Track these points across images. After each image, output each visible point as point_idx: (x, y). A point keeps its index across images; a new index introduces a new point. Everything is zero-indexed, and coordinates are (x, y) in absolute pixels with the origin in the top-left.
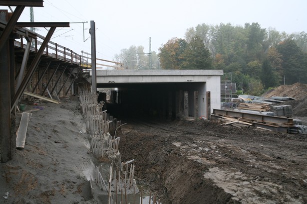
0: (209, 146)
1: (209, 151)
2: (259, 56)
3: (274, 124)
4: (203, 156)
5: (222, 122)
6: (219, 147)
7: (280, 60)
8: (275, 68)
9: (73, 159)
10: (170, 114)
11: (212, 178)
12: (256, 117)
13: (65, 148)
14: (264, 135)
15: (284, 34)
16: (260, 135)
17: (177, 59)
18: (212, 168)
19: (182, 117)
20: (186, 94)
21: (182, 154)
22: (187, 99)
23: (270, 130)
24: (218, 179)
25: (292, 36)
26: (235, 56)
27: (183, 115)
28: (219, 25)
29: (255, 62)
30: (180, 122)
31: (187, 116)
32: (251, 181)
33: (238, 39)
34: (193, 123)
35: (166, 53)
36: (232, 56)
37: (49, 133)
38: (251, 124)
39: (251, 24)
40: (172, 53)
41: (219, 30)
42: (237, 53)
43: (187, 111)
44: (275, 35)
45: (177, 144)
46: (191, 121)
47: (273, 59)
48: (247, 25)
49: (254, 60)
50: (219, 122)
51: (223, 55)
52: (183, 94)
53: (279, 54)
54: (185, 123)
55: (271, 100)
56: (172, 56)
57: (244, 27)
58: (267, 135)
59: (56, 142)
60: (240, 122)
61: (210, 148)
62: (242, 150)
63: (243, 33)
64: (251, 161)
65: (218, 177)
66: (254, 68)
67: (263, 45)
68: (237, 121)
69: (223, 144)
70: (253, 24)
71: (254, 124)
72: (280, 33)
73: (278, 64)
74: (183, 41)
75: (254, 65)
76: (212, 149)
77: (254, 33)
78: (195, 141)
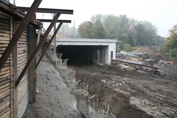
0: (121, 83)
1: (122, 85)
2: (126, 31)
3: (147, 69)
4: (121, 89)
5: (119, 67)
6: (127, 83)
7: (136, 33)
8: (134, 37)
9: (65, 98)
10: (89, 61)
11: (135, 104)
12: (137, 65)
13: (57, 90)
14: (144, 75)
15: (137, 21)
16: (141, 75)
17: (87, 31)
18: (131, 97)
19: (96, 63)
20: (99, 51)
21: (110, 88)
22: (99, 54)
23: (146, 73)
24: (138, 105)
25: (141, 22)
26: (115, 30)
27: (97, 62)
28: (107, 15)
29: (125, 34)
30: (95, 66)
31: (99, 63)
32: (157, 106)
33: (116, 22)
34: (103, 66)
35: (82, 28)
36: (113, 31)
37: (45, 80)
38: (135, 69)
39: (122, 15)
40: (85, 28)
41: (107, 17)
42: (116, 29)
43: (99, 60)
44: (133, 21)
45: (104, 81)
46: (101, 66)
47: (133, 33)
48: (121, 15)
49: (124, 33)
50: (117, 67)
51: (109, 30)
52: (97, 51)
53: (135, 31)
54: (98, 66)
55: (137, 54)
56: (85, 30)
57: (119, 17)
58: (145, 75)
59: (51, 86)
60: (129, 67)
61: (122, 84)
62: (139, 85)
63: (119, 19)
64: (147, 92)
65: (137, 103)
66: (124, 37)
67: (128, 26)
68: (128, 67)
69: (128, 81)
70: (124, 15)
71: (136, 69)
72: (136, 21)
73: (135, 36)
74: (90, 22)
75: (124, 36)
76: (124, 85)
77: (124, 20)
78: (112, 79)
